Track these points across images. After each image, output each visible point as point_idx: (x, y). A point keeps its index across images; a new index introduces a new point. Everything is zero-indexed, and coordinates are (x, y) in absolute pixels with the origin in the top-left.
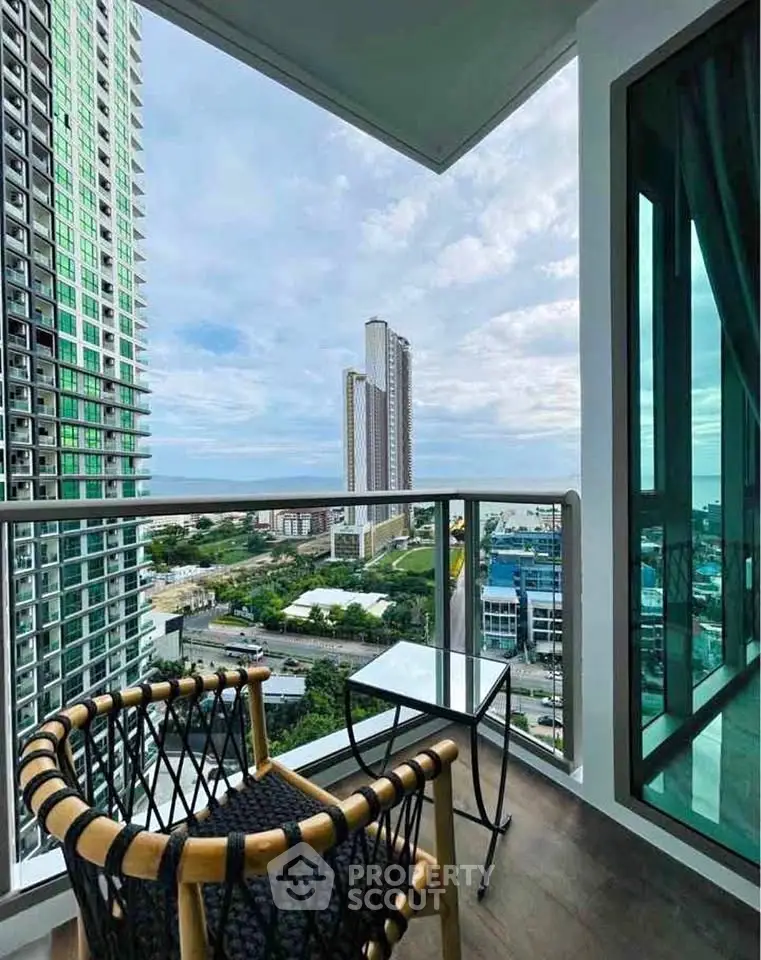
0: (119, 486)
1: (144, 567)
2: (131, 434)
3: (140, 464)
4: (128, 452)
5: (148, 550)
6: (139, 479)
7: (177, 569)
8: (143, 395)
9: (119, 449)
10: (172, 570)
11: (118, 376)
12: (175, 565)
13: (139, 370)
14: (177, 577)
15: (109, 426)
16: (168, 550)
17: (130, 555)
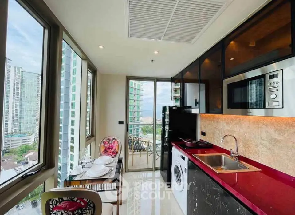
0: (136, 113)
1: (141, 133)
2: (139, 101)
3: (141, 108)
4: (138, 105)
5: (142, 129)
6: (140, 111)
7: (148, 134)
8: (142, 91)
9: (136, 104)
10: (148, 135)
11: (137, 87)
12: (148, 133)
13: (141, 85)
14: (148, 137)
15: (135, 99)
16: (147, 130)
17: (138, 129)
